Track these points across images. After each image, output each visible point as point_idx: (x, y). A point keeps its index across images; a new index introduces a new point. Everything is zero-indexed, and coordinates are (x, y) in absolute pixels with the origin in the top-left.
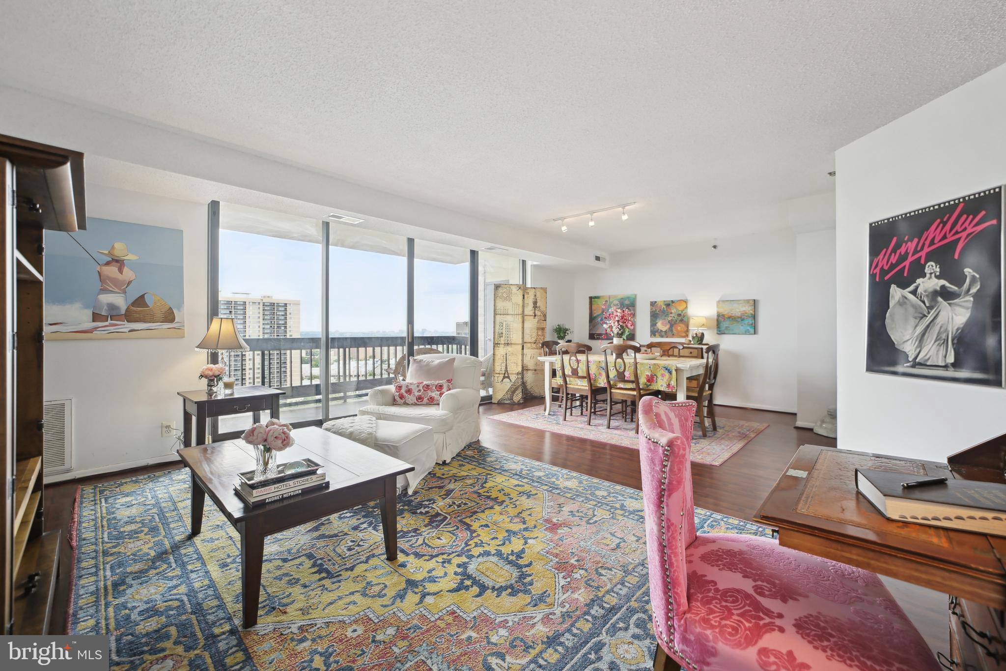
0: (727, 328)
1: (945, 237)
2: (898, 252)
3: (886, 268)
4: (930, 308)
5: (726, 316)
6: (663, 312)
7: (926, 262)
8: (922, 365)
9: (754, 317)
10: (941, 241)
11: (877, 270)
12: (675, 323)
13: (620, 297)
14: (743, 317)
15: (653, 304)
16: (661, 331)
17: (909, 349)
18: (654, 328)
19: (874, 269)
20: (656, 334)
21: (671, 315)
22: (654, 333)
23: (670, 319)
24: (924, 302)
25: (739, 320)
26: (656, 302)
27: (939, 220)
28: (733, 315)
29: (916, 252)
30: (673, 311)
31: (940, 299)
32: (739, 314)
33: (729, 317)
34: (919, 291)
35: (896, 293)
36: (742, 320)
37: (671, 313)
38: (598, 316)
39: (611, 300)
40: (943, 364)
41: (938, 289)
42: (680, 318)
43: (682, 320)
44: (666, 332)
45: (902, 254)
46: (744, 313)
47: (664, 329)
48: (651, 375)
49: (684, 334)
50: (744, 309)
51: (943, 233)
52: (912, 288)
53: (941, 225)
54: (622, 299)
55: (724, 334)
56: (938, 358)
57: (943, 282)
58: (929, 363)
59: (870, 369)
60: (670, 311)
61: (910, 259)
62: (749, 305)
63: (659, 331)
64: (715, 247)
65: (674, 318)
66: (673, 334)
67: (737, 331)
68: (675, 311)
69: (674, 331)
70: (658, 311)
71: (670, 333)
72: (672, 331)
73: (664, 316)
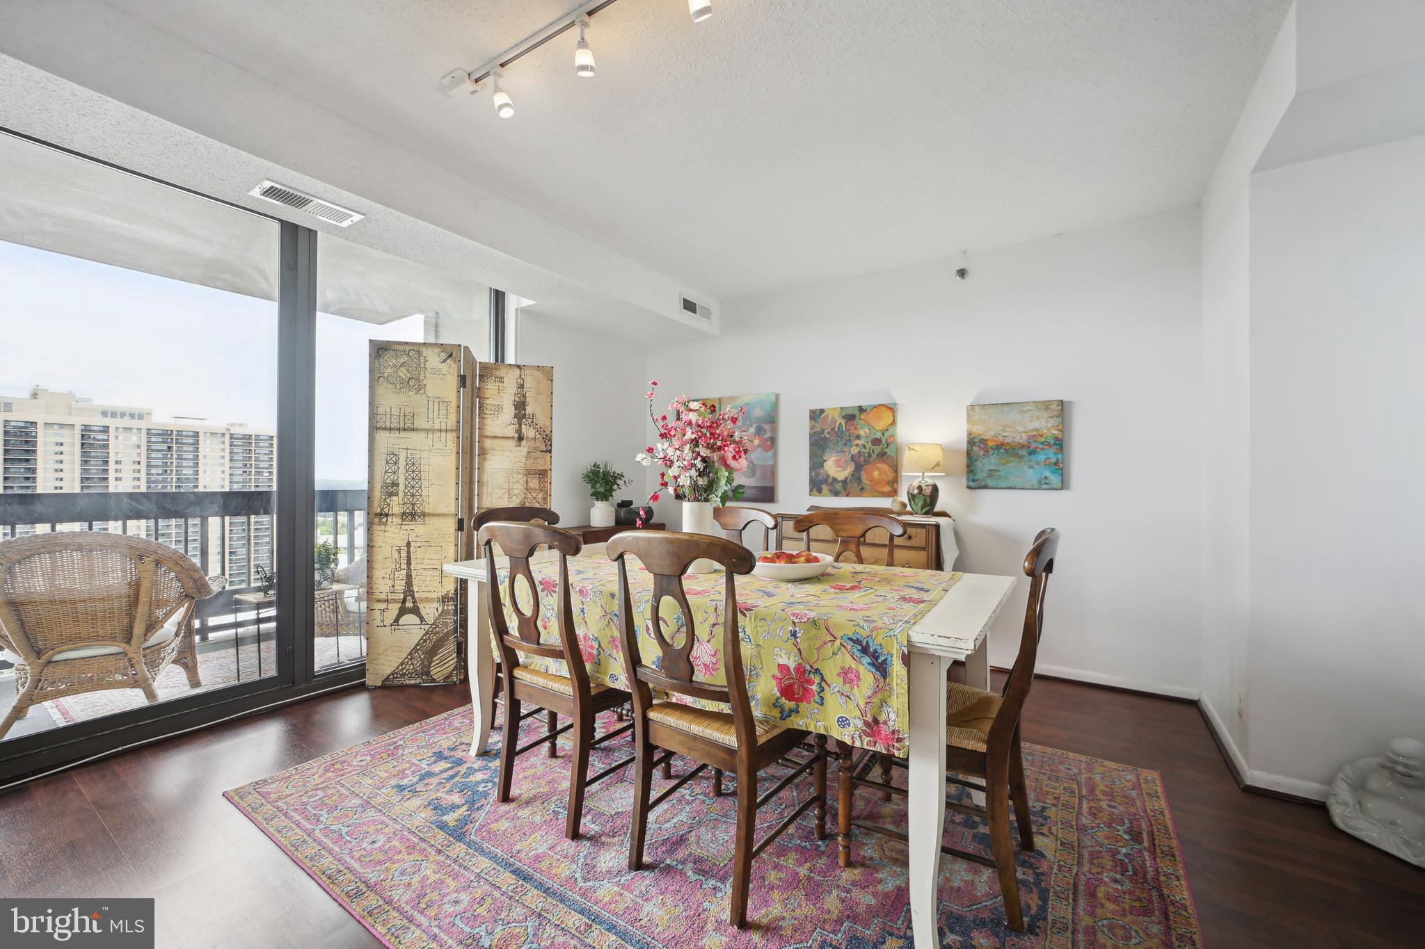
0: (991, 473)
5: (991, 444)
6: (839, 433)
9: (1060, 444)
12: (867, 462)
13: (740, 402)
14: (1033, 445)
15: (816, 415)
16: (835, 480)
18: (818, 474)
20: (824, 487)
21: (858, 442)
22: (817, 485)
23: (854, 450)
25: (1024, 452)
26: (822, 411)
28: (1009, 440)
30: (862, 433)
32: (1023, 439)
33: (999, 446)
36: (1030, 454)
37: (858, 437)
42: (878, 449)
43: (882, 455)
44: (845, 482)
46: (1035, 436)
47: (841, 476)
48: (800, 670)
49: (888, 489)
50: (1036, 424)
54: (747, 404)
55: (985, 487)
60: (856, 433)
62: (1046, 415)
63: (830, 480)
64: (962, 273)
65: (863, 450)
66: (862, 489)
67: (1014, 481)
68: (868, 431)
69: (864, 480)
70: (828, 432)
71: (854, 486)
72: (859, 480)
73: (840, 444)
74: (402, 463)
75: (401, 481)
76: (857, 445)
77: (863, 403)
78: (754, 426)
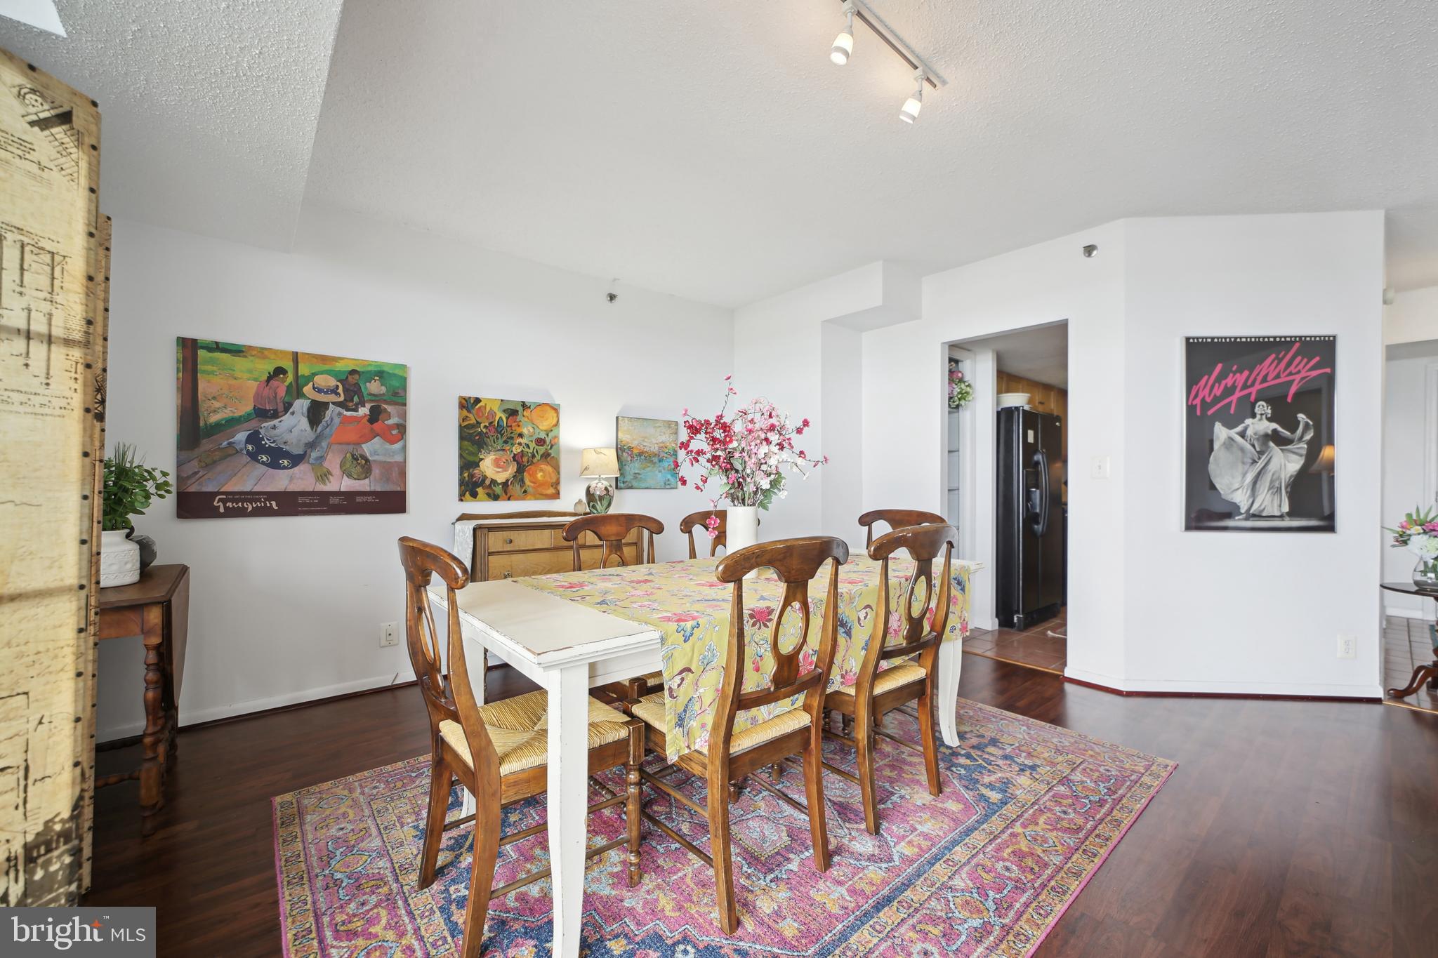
0: (636, 475)
1: (1278, 376)
2: (1224, 383)
3: (1208, 400)
4: (1261, 453)
5: (634, 450)
6: (499, 429)
7: (1257, 401)
8: (1257, 516)
10: (1273, 379)
11: (1197, 402)
12: (531, 463)
13: (340, 366)
14: (662, 455)
15: (468, 404)
16: (493, 482)
17: (1241, 499)
18: (471, 476)
19: (1194, 399)
20: (480, 490)
21: (520, 440)
22: (470, 486)
23: (517, 450)
24: (1253, 446)
25: (655, 460)
26: (478, 400)
27: (1274, 356)
28: (647, 449)
29: (1245, 387)
30: (525, 431)
31: (1271, 444)
32: (655, 449)
33: (641, 454)
34: (1249, 432)
35: (1221, 433)
36: (660, 461)
37: (521, 435)
38: (233, 423)
39: (304, 370)
40: (1279, 514)
41: (1270, 432)
42: (542, 450)
43: (546, 455)
44: (505, 485)
45: (1229, 386)
46: (662, 447)
47: (501, 477)
49: (551, 491)
50: (663, 438)
51: (1277, 370)
52: (1240, 428)
53: (1276, 361)
54: (353, 372)
55: (631, 488)
56: (1273, 506)
57: (1275, 426)
58: (1264, 514)
59: (1189, 528)
60: (519, 430)
61: (1238, 394)
62: (669, 431)
63: (488, 482)
64: (612, 297)
65: (527, 450)
66: (525, 492)
67: (651, 482)
68: (531, 430)
69: (527, 482)
70: (485, 427)
71: (516, 489)
72: (522, 481)
73: (500, 441)
76: (520, 444)
77: (528, 399)
78: (368, 406)
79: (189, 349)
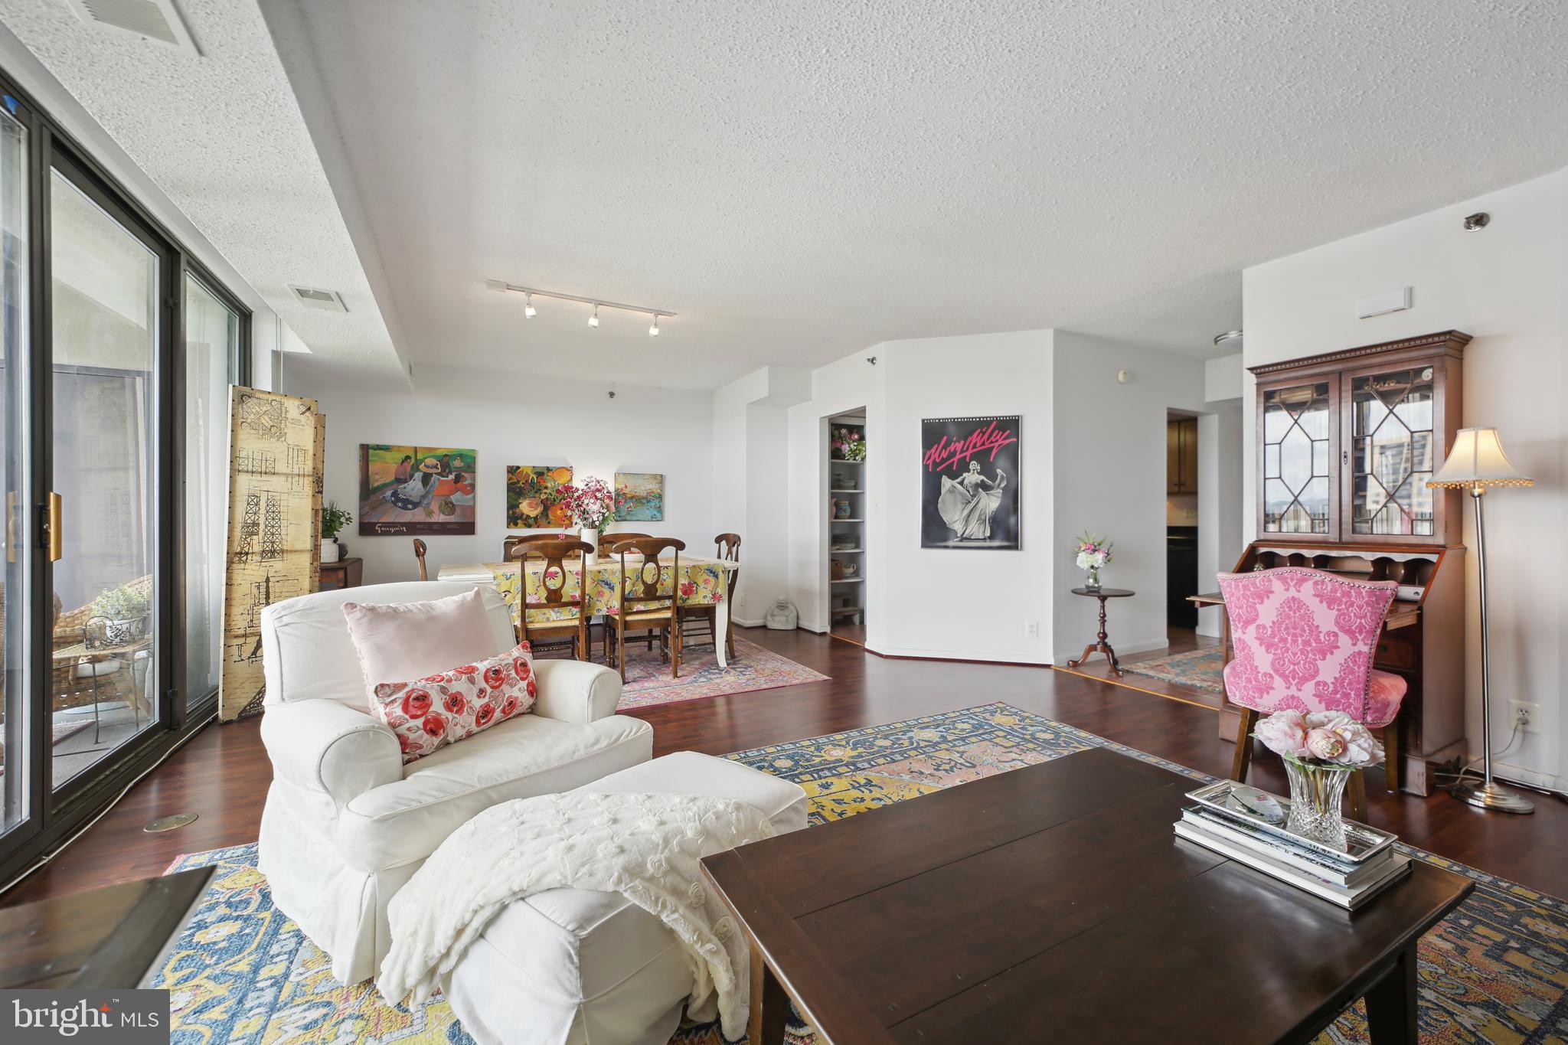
0: (629, 512)
1: (983, 444)
2: (948, 449)
3: (938, 461)
4: (973, 496)
5: (628, 496)
6: (532, 484)
7: (971, 460)
8: (968, 539)
9: (660, 497)
10: (980, 446)
11: (930, 462)
12: (553, 504)
13: (439, 453)
14: (649, 498)
15: (512, 470)
16: (528, 516)
17: (958, 527)
18: (514, 513)
19: (928, 460)
20: (519, 521)
21: (546, 491)
22: (513, 520)
23: (543, 497)
24: (969, 491)
25: (644, 501)
26: (518, 468)
27: (979, 430)
28: (637, 494)
29: (962, 452)
30: (549, 485)
31: (980, 490)
32: (644, 494)
33: (632, 498)
34: (965, 482)
35: (946, 483)
36: (648, 502)
37: (546, 488)
38: (385, 486)
39: (420, 456)
40: (983, 537)
41: (979, 482)
44: (536, 518)
45: (952, 451)
46: (650, 493)
47: (533, 514)
48: (690, 584)
50: (650, 486)
51: (983, 440)
52: (959, 480)
53: (981, 434)
54: (446, 455)
55: (625, 520)
56: (979, 533)
57: (982, 477)
58: (972, 538)
59: (925, 545)
60: (545, 485)
61: (958, 456)
62: (655, 482)
63: (524, 517)
64: (612, 394)
65: (550, 497)
66: (549, 522)
67: (641, 517)
68: (553, 484)
69: (551, 517)
70: (523, 483)
71: (543, 521)
72: (547, 516)
73: (533, 492)
74: (263, 504)
75: (262, 521)
76: (545, 493)
77: (550, 465)
78: (454, 474)
79: (365, 449)
